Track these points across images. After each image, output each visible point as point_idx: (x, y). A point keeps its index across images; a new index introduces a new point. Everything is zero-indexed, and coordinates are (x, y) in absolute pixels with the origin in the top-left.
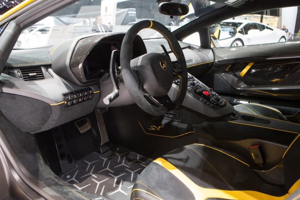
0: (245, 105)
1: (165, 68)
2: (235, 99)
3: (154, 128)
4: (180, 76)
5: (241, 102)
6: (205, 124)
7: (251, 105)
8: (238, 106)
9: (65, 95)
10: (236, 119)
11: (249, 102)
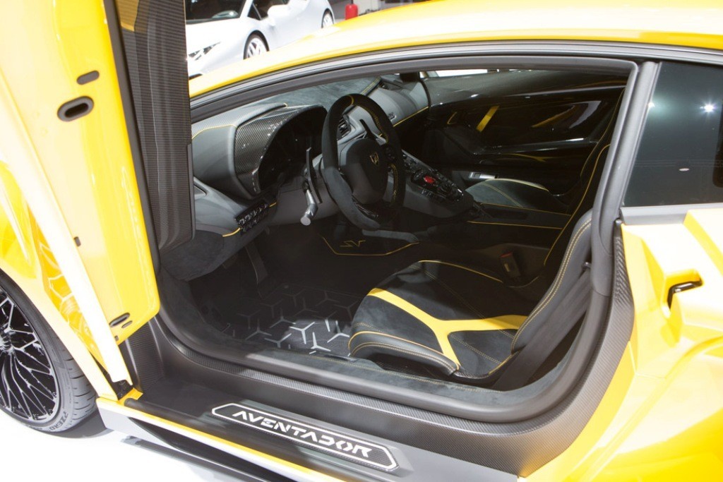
0: (491, 183)
1: (377, 163)
2: (473, 171)
3: (351, 243)
4: (393, 166)
5: (482, 177)
6: (432, 229)
7: (499, 181)
8: (479, 187)
9: (238, 217)
10: (478, 217)
11: (496, 178)
